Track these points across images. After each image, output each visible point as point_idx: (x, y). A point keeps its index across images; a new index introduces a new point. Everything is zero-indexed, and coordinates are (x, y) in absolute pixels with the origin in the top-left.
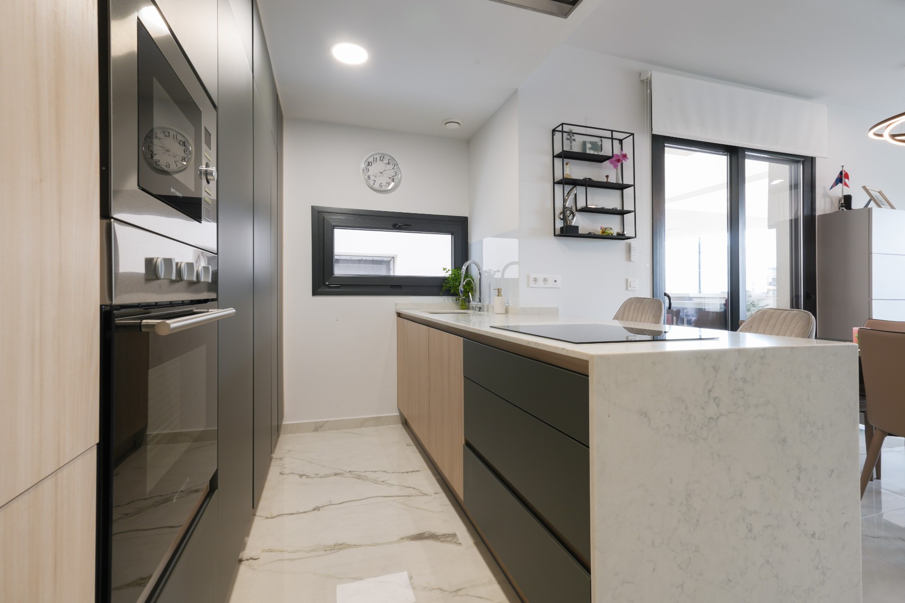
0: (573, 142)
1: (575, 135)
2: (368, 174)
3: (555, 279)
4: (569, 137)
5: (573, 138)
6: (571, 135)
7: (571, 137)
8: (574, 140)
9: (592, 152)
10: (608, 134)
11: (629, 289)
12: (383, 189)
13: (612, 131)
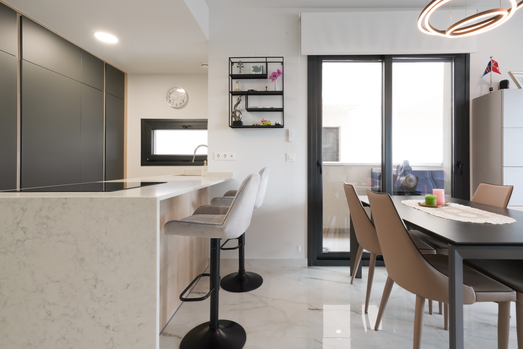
0: (242, 68)
1: (244, 64)
2: (170, 99)
3: (232, 155)
4: (239, 65)
5: (242, 65)
6: (240, 64)
7: (240, 65)
8: (243, 67)
9: (254, 73)
10: (264, 60)
11: (288, 160)
12: (178, 106)
13: (266, 58)
